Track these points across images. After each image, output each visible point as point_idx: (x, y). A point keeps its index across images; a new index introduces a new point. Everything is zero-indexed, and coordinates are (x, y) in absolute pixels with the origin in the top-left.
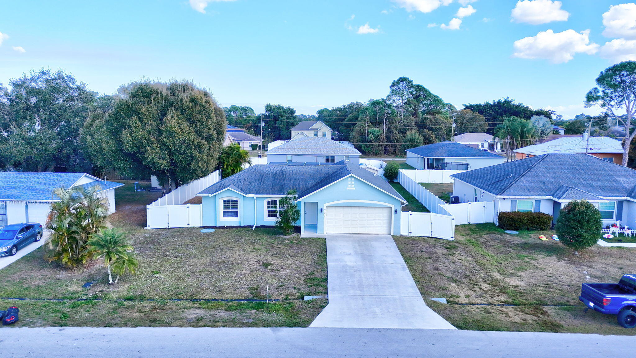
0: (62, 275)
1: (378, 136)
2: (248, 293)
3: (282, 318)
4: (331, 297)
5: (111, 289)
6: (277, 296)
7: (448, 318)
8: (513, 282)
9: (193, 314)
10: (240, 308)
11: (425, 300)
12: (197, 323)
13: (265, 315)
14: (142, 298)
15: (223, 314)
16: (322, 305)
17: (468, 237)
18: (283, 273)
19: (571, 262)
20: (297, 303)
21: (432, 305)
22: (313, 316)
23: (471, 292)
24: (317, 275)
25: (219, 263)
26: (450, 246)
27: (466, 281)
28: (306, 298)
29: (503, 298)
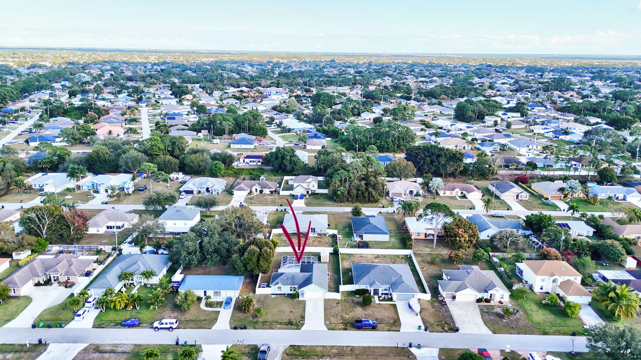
0: (246, 315)
1: (343, 192)
2: (288, 321)
3: (296, 327)
4: (306, 322)
5: (259, 319)
6: (294, 322)
7: (327, 327)
8: (347, 316)
9: (279, 326)
10: (287, 325)
11: (325, 322)
12: (280, 328)
13: (292, 327)
14: (266, 322)
15: (284, 326)
16: (303, 324)
17: (345, 298)
18: (295, 314)
19: (364, 310)
20: (298, 323)
21: (326, 324)
22: (302, 327)
23: (335, 320)
24: (303, 315)
25: (280, 311)
26: (338, 302)
27: (336, 316)
28: (300, 322)
29: (341, 322)
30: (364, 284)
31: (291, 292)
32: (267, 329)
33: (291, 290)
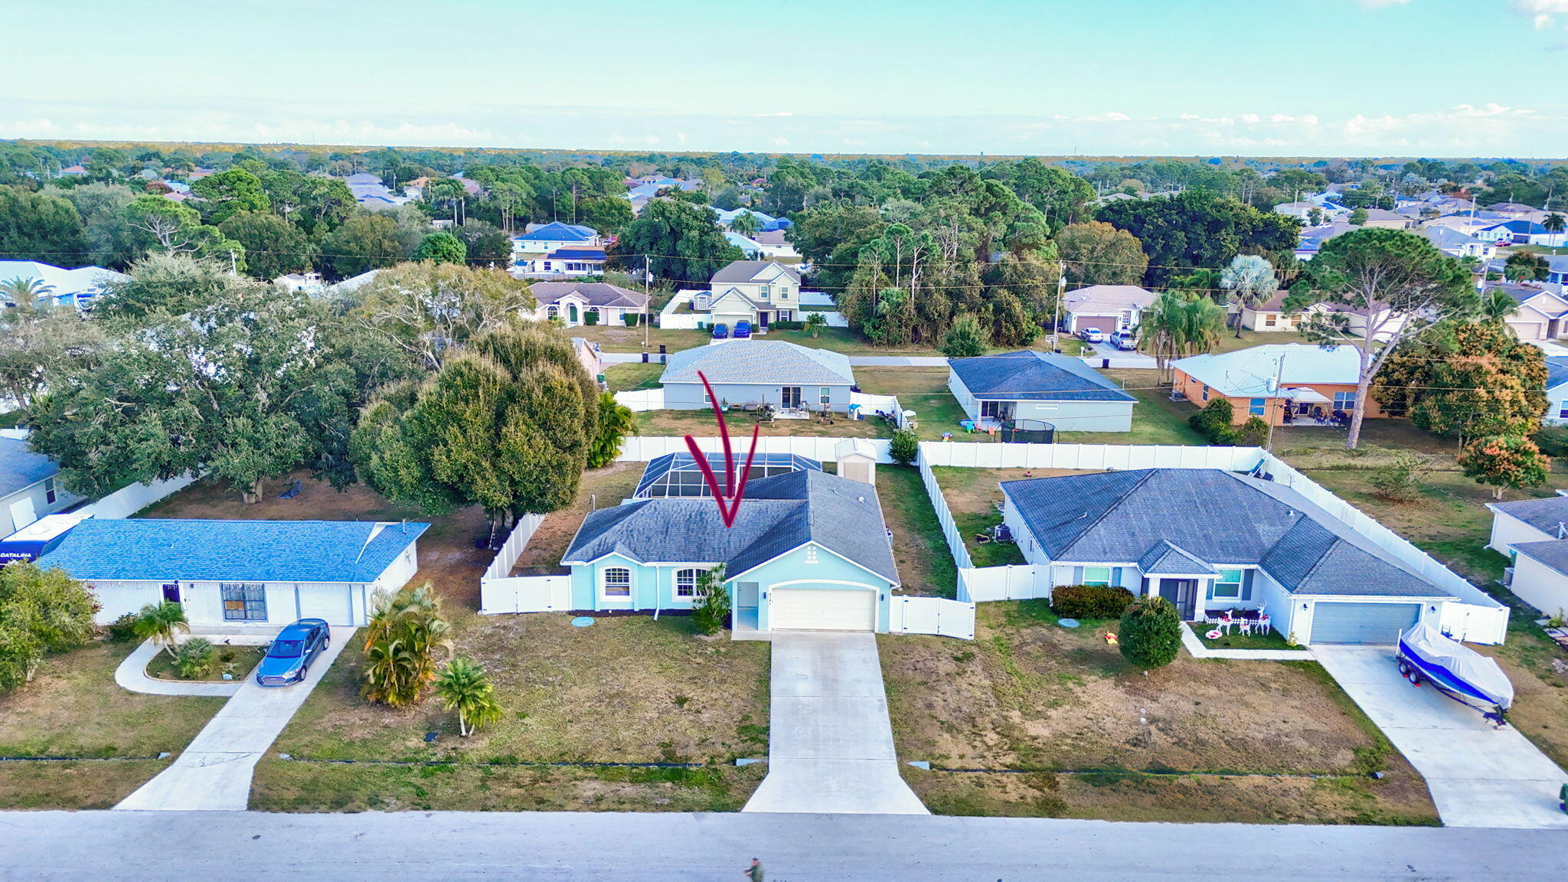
0: (388, 719)
1: (898, 304)
2: (658, 753)
3: (706, 797)
4: (774, 760)
5: (466, 745)
6: (699, 758)
7: (923, 797)
8: (1036, 729)
9: (590, 788)
10: (649, 779)
11: (900, 764)
12: (596, 804)
13: (684, 792)
14: (513, 761)
15: (628, 790)
16: (758, 776)
17: (998, 633)
18: (705, 716)
19: (1133, 691)
20: (726, 770)
21: (908, 775)
22: (748, 793)
23: (969, 751)
24: (755, 720)
25: (611, 697)
26: (963, 654)
27: (967, 728)
28: (740, 762)
29: (1010, 759)
30: (1104, 554)
31: (686, 602)
32: (505, 808)
33: (684, 591)
